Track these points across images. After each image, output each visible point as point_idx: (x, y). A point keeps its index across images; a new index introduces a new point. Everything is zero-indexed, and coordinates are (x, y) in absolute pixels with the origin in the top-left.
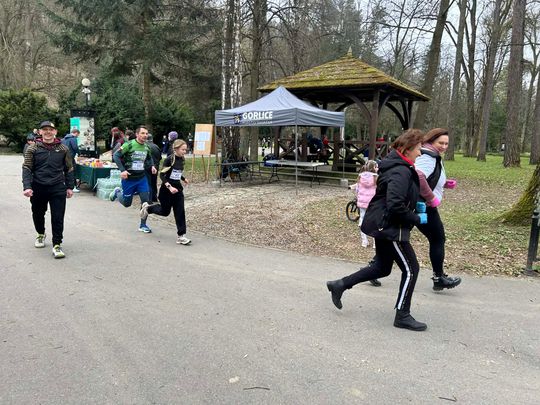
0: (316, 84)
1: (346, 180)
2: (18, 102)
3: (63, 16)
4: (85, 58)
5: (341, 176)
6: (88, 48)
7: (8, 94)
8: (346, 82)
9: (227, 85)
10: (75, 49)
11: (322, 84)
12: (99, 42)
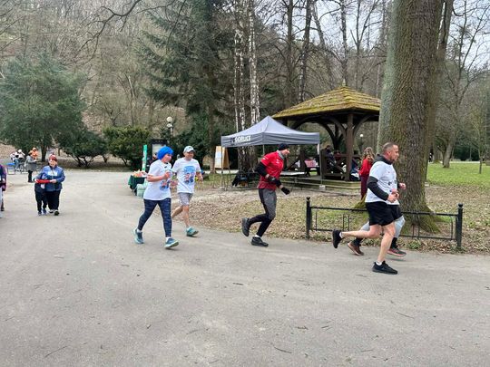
0: (305, 112)
1: (324, 186)
2: (132, 135)
3: (155, 74)
4: (168, 103)
5: (319, 182)
6: (169, 95)
7: (126, 130)
8: (325, 109)
9: (239, 117)
10: (160, 98)
11: (310, 111)
12: (180, 91)
